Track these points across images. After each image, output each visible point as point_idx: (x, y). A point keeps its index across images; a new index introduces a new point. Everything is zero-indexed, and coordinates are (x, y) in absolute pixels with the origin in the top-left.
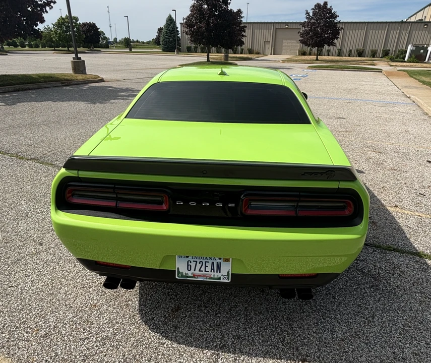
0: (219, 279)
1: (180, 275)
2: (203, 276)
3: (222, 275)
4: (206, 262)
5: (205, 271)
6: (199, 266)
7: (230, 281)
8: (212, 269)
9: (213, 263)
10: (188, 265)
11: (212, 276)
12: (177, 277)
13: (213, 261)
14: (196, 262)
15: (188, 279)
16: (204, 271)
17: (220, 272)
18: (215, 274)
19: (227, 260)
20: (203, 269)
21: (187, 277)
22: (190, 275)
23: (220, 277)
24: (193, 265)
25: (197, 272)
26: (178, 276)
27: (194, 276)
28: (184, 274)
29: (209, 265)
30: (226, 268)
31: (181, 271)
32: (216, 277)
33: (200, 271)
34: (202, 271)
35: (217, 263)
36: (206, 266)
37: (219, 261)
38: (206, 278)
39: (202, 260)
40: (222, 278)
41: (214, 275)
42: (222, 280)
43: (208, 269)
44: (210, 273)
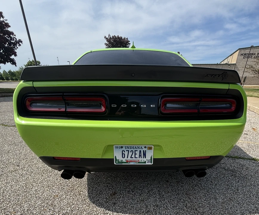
0: (145, 162)
1: (117, 162)
2: (134, 161)
3: (147, 160)
4: (135, 151)
5: (135, 158)
6: (130, 154)
7: (152, 163)
8: (140, 156)
9: (140, 151)
10: (122, 154)
11: (140, 161)
12: (115, 163)
13: (140, 150)
14: (129, 151)
15: (123, 164)
16: (134, 157)
17: (145, 158)
18: (142, 160)
19: (150, 148)
20: (133, 156)
21: (122, 163)
22: (124, 161)
23: (146, 161)
24: (126, 153)
25: (129, 159)
26: (116, 163)
27: (127, 162)
28: (120, 161)
29: (138, 153)
30: (150, 155)
31: (117, 158)
32: (143, 161)
33: (131, 157)
34: (133, 158)
35: (144, 151)
36: (135, 154)
37: (144, 149)
38: (136, 163)
39: (132, 150)
40: (147, 162)
41: (141, 160)
42: (147, 164)
43: (137, 156)
44: (138, 159)
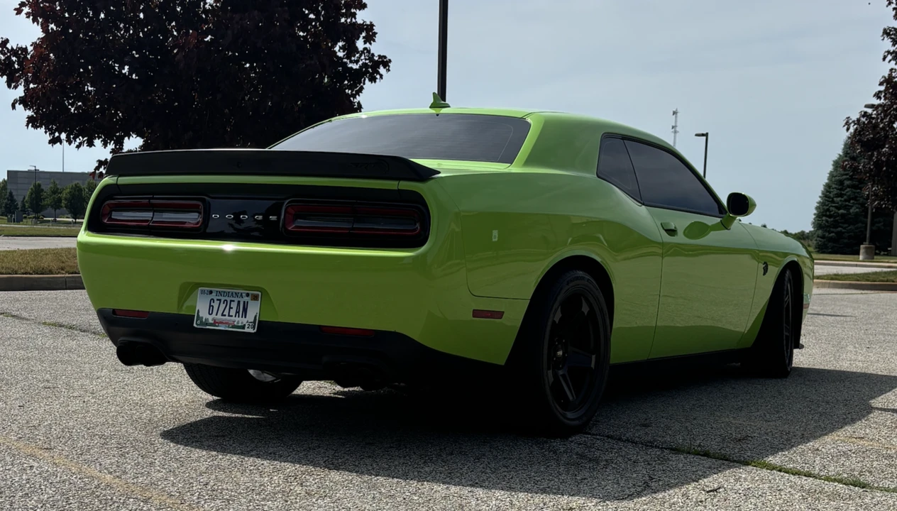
0: (243, 327)
1: (199, 322)
2: (226, 323)
3: (247, 322)
4: (231, 301)
5: (229, 316)
6: (223, 306)
7: (255, 331)
8: (237, 312)
9: (239, 302)
10: (210, 306)
11: (236, 323)
12: (195, 325)
13: (239, 299)
14: (220, 300)
15: (208, 327)
16: (227, 314)
17: (245, 317)
18: (240, 320)
19: (255, 298)
20: (226, 313)
21: (207, 324)
22: (211, 321)
23: (245, 325)
24: (216, 305)
25: (219, 316)
26: (197, 324)
27: (215, 323)
28: (204, 320)
29: (234, 305)
30: (253, 311)
31: (201, 315)
32: (240, 324)
33: (222, 315)
34: (225, 315)
35: (244, 302)
36: (230, 308)
37: (246, 299)
38: (229, 327)
39: (226, 298)
40: (247, 326)
41: (238, 322)
42: (246, 330)
43: (233, 312)
44: (233, 318)
